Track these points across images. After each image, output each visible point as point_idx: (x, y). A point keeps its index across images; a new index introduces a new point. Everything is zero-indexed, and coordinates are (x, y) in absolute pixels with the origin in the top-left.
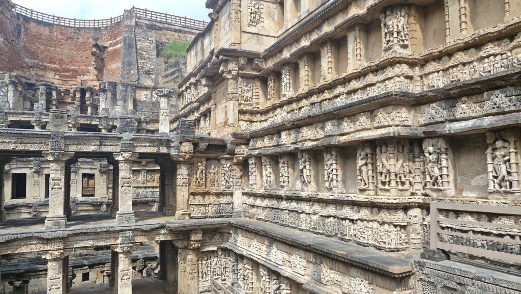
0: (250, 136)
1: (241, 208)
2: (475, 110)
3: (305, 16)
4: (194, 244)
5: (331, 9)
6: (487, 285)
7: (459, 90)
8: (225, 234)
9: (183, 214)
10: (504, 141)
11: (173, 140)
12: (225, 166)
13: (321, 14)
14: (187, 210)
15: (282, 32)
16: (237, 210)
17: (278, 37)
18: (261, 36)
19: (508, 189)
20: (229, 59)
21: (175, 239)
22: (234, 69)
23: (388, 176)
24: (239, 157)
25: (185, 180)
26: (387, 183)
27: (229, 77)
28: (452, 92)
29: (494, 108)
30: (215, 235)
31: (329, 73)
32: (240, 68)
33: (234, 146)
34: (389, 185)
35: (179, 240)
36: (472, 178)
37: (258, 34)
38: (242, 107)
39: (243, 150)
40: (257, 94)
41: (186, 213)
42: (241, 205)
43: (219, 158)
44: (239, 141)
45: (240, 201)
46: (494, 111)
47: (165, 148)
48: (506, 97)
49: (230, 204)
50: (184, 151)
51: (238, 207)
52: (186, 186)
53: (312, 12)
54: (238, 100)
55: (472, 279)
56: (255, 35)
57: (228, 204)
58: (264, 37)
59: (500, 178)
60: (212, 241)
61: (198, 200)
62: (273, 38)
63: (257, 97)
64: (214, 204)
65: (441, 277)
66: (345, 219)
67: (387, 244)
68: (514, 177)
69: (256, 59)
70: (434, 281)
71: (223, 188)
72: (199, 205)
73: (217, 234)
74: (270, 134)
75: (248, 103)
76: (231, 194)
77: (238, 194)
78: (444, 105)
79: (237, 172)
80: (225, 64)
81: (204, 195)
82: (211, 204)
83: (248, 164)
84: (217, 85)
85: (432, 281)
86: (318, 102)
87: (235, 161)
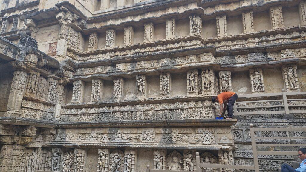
0: (78, 66)
1: (59, 118)
2: (244, 60)
3: (121, 8)
4: (28, 139)
5: (157, 7)
6: (269, 124)
7: (239, 51)
8: (47, 135)
9: (15, 114)
10: (259, 72)
11: (20, 49)
12: (53, 83)
13: (149, 7)
14: (19, 111)
15: (98, 13)
16: (57, 119)
17: (93, 15)
18: (85, 9)
19: (262, 90)
20: (68, 11)
21: (5, 134)
22: (70, 19)
23: (209, 84)
24: (67, 79)
25: (22, 86)
26: (208, 88)
27: (65, 23)
28: (235, 52)
29: (254, 59)
30: (39, 136)
31: (151, 38)
32: (73, 21)
33: (64, 70)
34: (209, 89)
35: (8, 136)
36: (239, 89)
37: (84, 7)
38: (69, 46)
39: (70, 75)
40: (79, 42)
41: (18, 113)
42: (59, 115)
43: (49, 76)
44: (69, 67)
45: (59, 113)
46: (255, 60)
47: (12, 54)
48: (258, 56)
49: (53, 113)
50: (31, 60)
51: (57, 117)
52: (22, 91)
53: (127, 8)
54: (68, 41)
55: (261, 123)
56: (82, 6)
57: (51, 113)
58: (87, 10)
59: (257, 87)
60: (36, 140)
61: (31, 105)
62: (91, 14)
63: (78, 44)
64: (42, 111)
65: (246, 125)
66: (178, 109)
67: (210, 117)
68: (263, 85)
69: (83, 20)
70: (241, 128)
71: (49, 99)
72: (30, 108)
73: (40, 135)
74: (102, 66)
75: (73, 45)
76: (54, 106)
77: (59, 107)
78: (229, 58)
79: (61, 90)
80: (64, 13)
81: (35, 101)
82: (39, 110)
83: (73, 86)
84: (39, 28)
85: (240, 128)
86: (141, 53)
87: (62, 81)
